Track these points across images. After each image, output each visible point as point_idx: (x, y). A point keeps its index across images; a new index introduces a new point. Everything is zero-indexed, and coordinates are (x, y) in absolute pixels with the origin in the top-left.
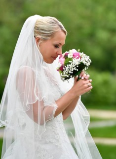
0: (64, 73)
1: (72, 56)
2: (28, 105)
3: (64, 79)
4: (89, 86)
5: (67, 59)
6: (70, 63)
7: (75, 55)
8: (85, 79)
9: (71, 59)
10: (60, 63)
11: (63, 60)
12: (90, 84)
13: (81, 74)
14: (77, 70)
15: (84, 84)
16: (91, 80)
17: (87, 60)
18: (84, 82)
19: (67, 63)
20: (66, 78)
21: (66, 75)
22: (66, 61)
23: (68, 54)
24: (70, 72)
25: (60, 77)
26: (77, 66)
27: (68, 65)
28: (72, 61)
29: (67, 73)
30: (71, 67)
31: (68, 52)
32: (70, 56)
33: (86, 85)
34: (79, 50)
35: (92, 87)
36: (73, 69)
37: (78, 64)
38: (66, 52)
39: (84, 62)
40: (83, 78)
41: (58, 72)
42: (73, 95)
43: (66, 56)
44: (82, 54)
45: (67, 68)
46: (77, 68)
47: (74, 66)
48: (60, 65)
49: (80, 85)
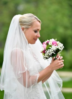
0: (46, 55)
1: (51, 44)
2: (20, 74)
3: (45, 58)
4: (62, 64)
5: (48, 46)
6: (50, 49)
7: (54, 43)
8: (60, 59)
9: (51, 46)
10: (43, 48)
11: (45, 46)
12: (62, 63)
13: (57, 56)
14: (55, 53)
15: (59, 63)
16: (63, 60)
17: (61, 47)
18: (59, 61)
19: (48, 49)
20: (47, 58)
21: (47, 57)
22: (47, 47)
23: (49, 42)
24: (50, 55)
25: (43, 57)
26: (55, 51)
27: (48, 50)
28: (51, 47)
29: (48, 55)
30: (51, 51)
31: (49, 41)
32: (50, 44)
33: (60, 64)
34: (56, 39)
35: (63, 65)
36: (52, 53)
37: (55, 49)
38: (48, 41)
39: (60, 48)
40: (58, 59)
41: (42, 54)
42: (50, 69)
43: (47, 44)
44: (58, 42)
45: (48, 52)
46: (54, 52)
47: (52, 51)
48: (43, 49)
49: (56, 63)
